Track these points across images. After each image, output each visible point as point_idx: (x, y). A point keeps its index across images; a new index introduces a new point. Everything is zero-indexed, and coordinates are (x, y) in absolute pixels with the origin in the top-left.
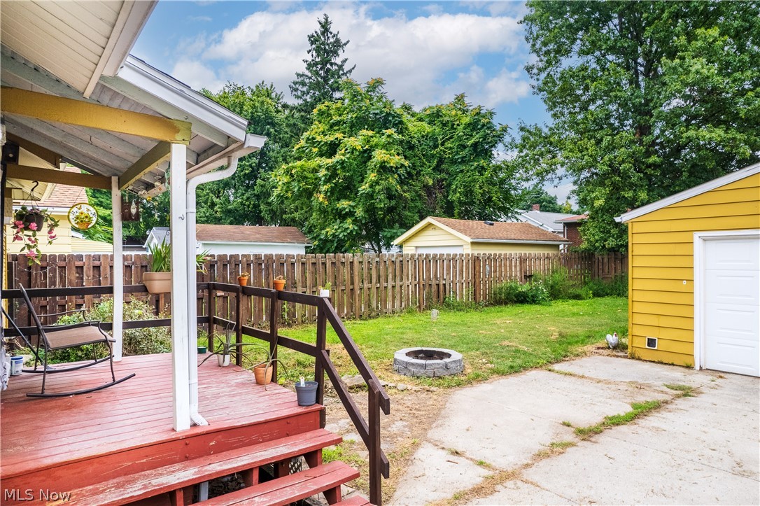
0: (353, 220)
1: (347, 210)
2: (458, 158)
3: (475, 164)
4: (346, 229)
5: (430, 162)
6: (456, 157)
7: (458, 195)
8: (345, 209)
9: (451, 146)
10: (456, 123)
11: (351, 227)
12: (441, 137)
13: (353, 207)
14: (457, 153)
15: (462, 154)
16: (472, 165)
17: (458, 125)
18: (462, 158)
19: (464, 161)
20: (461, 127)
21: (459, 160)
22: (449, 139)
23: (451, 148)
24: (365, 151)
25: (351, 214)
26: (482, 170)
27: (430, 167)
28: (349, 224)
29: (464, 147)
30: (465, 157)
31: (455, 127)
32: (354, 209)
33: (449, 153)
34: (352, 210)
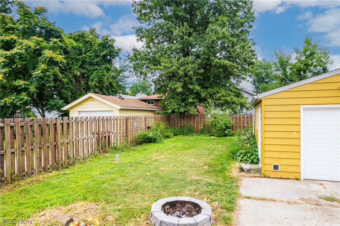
0: (27, 94)
1: (23, 87)
2: (94, 62)
3: (104, 66)
4: (22, 99)
5: (77, 63)
6: (93, 61)
7: (95, 82)
8: (21, 86)
9: (90, 55)
10: (93, 43)
11: (26, 98)
12: (84, 49)
13: (27, 85)
14: (94, 59)
15: (96, 60)
16: (102, 67)
17: (94, 44)
18: (97, 62)
19: (97, 64)
20: (96, 45)
21: (95, 63)
22: (88, 51)
23: (89, 56)
24: (37, 50)
25: (26, 89)
26: (108, 70)
27: (77, 65)
28: (25, 96)
29: (98, 56)
30: (98, 62)
31: (92, 44)
32: (28, 86)
33: (89, 59)
34: (26, 87)
